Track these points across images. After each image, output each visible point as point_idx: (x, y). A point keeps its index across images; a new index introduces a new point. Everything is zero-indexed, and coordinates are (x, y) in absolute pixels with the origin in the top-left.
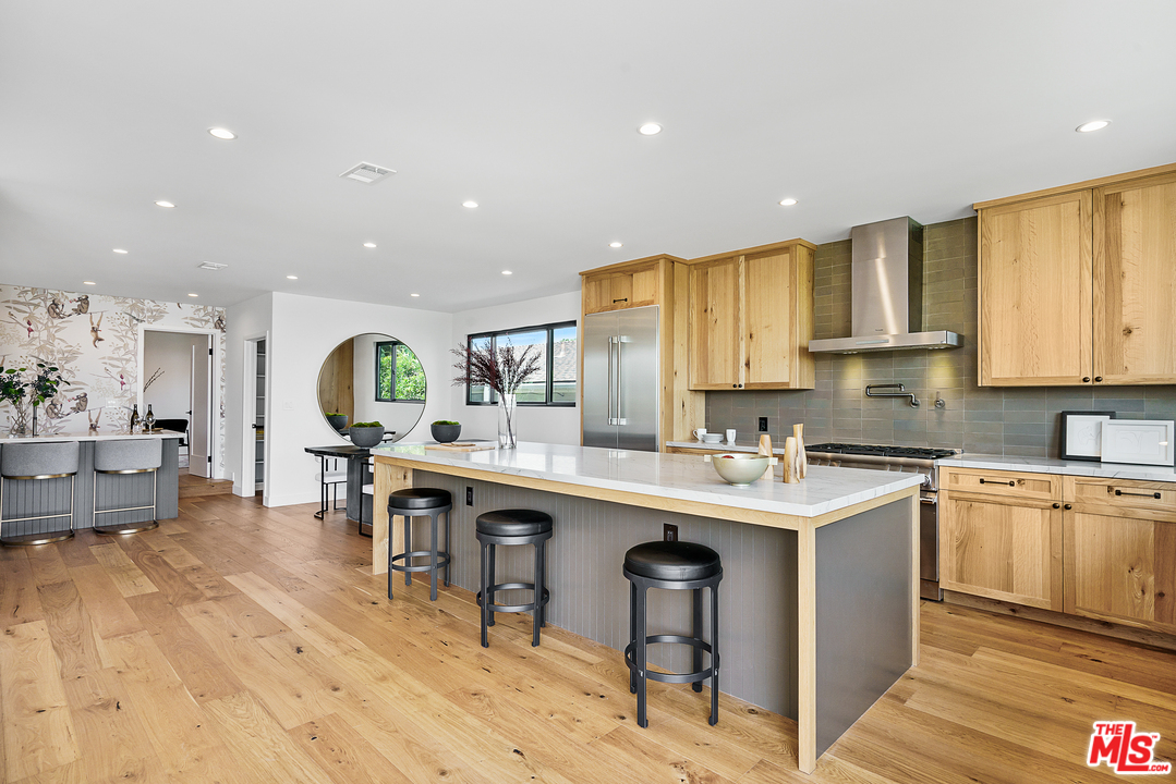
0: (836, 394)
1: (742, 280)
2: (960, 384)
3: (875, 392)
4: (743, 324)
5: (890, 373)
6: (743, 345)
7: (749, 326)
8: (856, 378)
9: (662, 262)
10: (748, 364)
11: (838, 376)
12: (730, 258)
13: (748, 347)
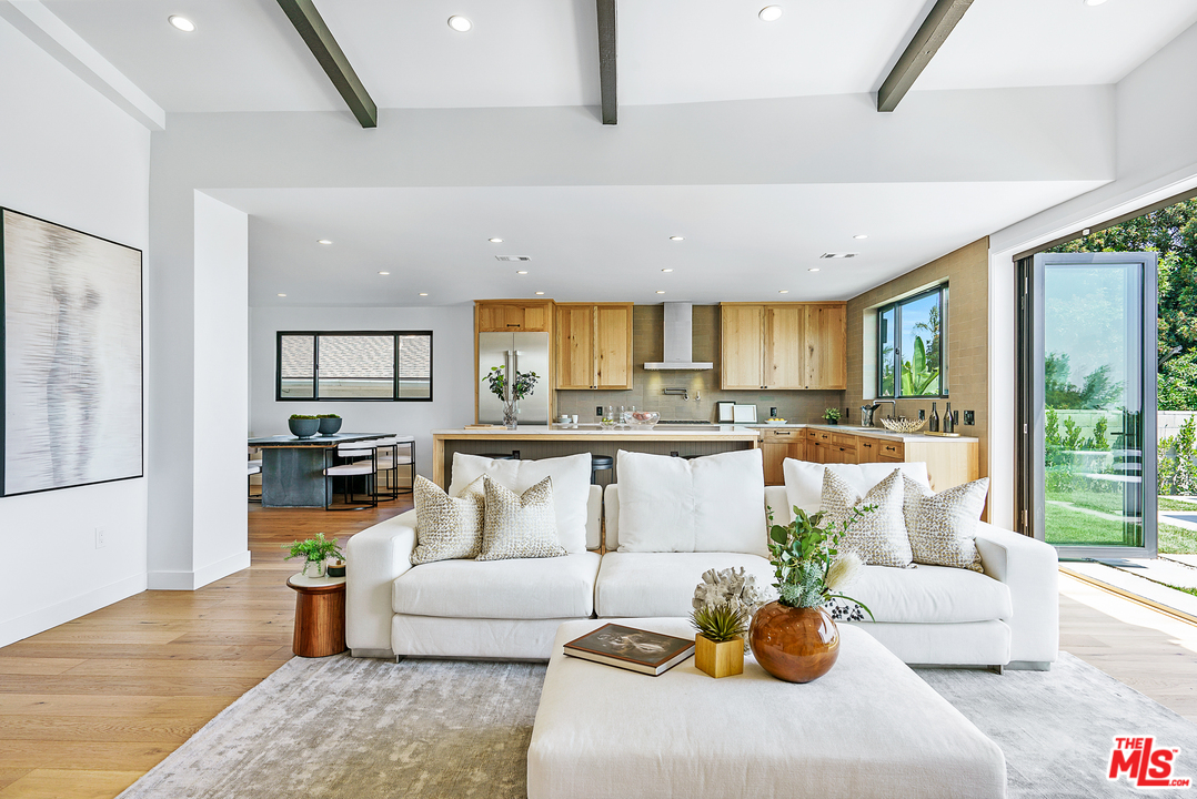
0: (645, 392)
1: (596, 321)
2: (707, 388)
3: (665, 392)
4: (596, 349)
5: (675, 383)
6: (596, 362)
7: (601, 350)
8: (656, 384)
9: (550, 304)
10: (599, 374)
11: (646, 383)
12: (589, 306)
13: (600, 363)
